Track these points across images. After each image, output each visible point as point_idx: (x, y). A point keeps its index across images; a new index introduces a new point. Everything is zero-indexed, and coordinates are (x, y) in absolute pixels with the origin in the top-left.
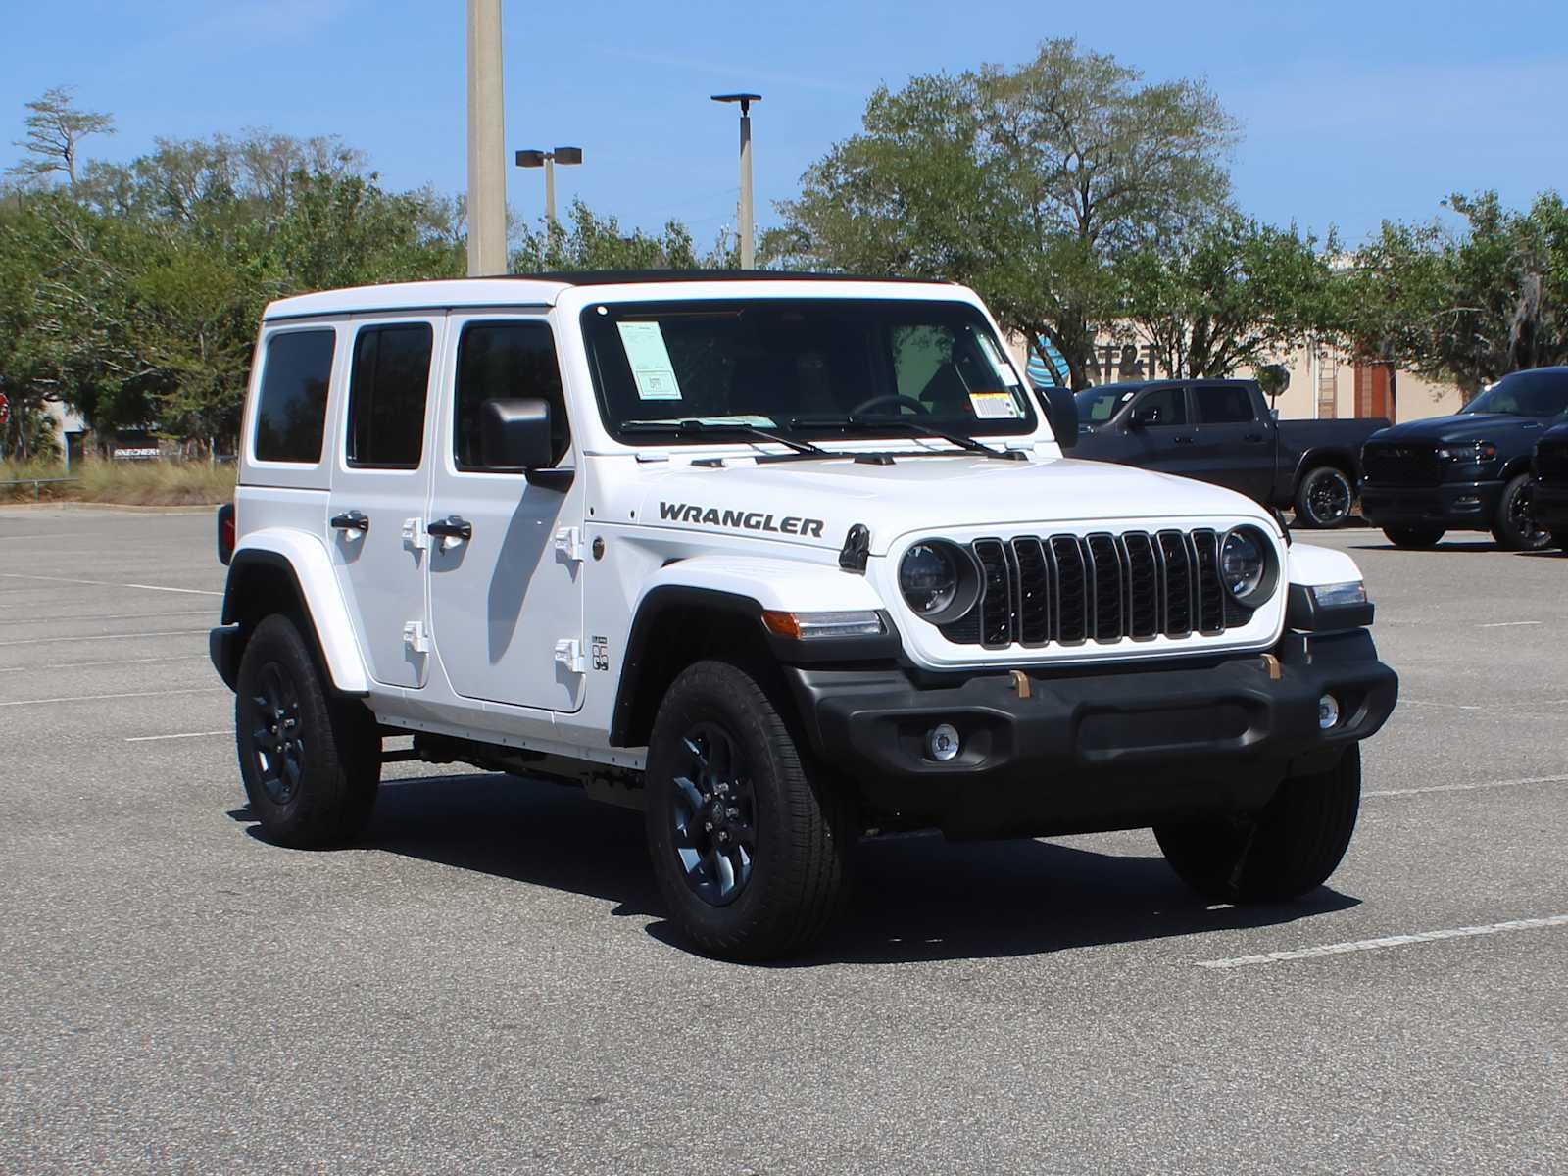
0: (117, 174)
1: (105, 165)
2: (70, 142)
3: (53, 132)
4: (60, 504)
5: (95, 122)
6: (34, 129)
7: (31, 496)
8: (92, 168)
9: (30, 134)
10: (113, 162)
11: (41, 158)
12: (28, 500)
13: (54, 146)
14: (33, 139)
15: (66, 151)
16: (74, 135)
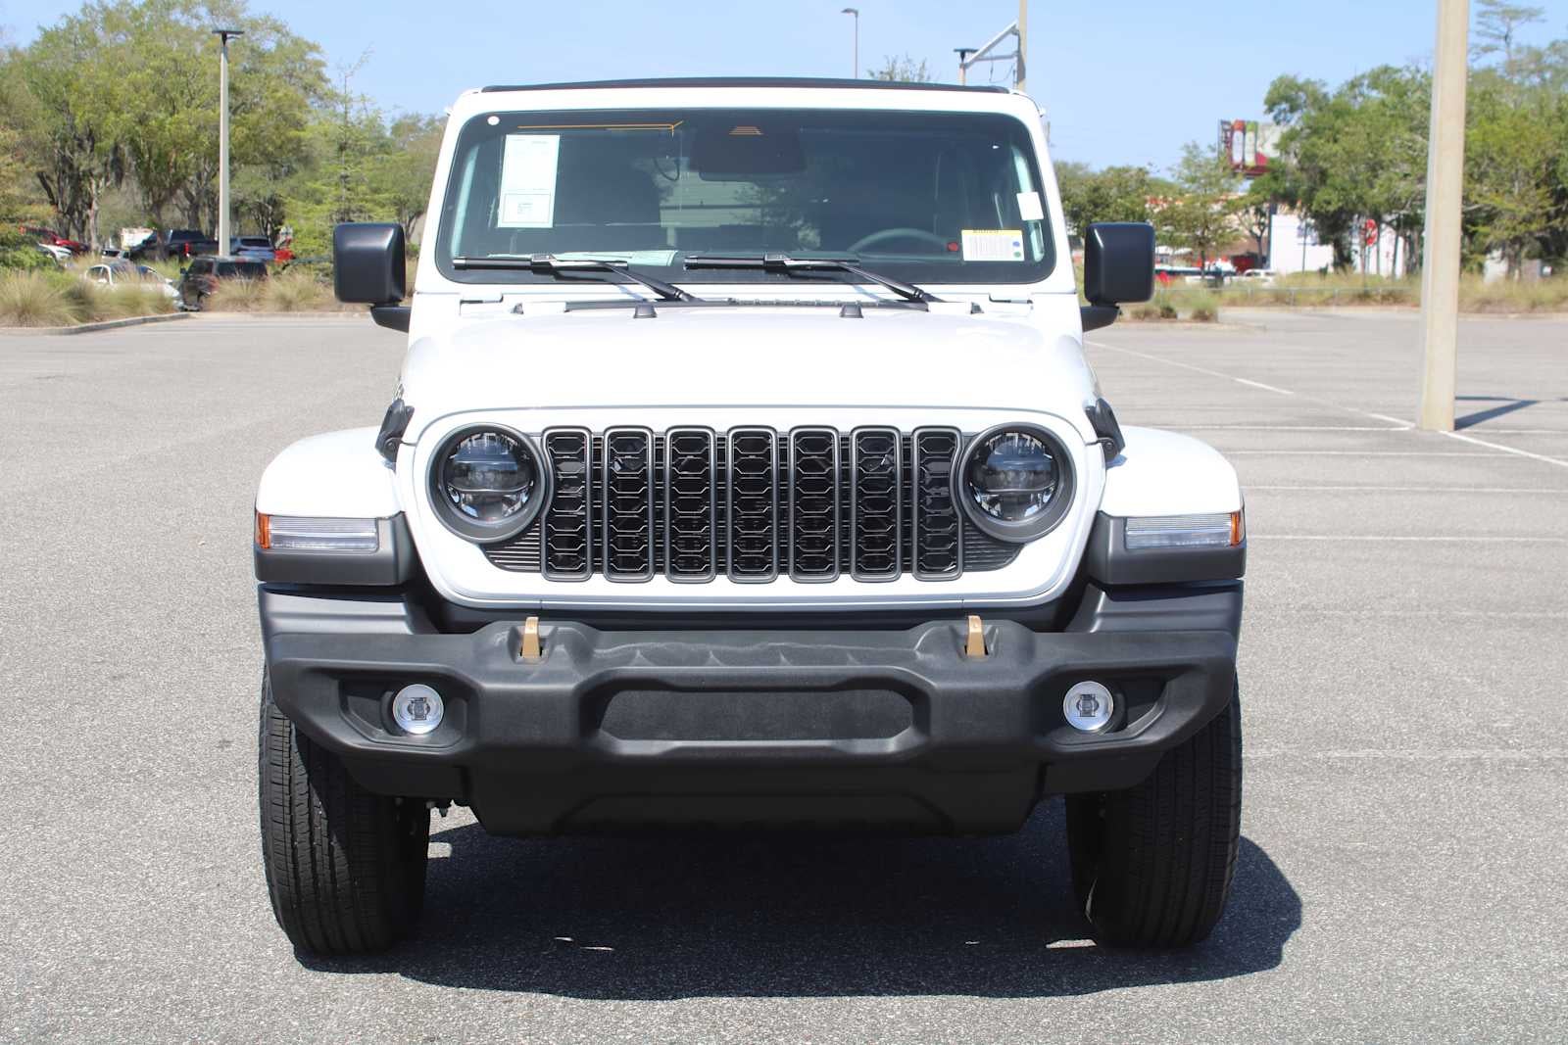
0: (1537, 56)
1: (1529, 48)
2: (1509, 30)
3: (1496, 21)
4: (1396, 308)
5: (1530, 14)
6: (1481, 20)
7: (1375, 301)
8: (1519, 50)
9: (1479, 23)
10: (1534, 44)
11: (1485, 41)
12: (1373, 303)
13: (1496, 32)
14: (1481, 28)
15: (1506, 37)
16: (1514, 24)
